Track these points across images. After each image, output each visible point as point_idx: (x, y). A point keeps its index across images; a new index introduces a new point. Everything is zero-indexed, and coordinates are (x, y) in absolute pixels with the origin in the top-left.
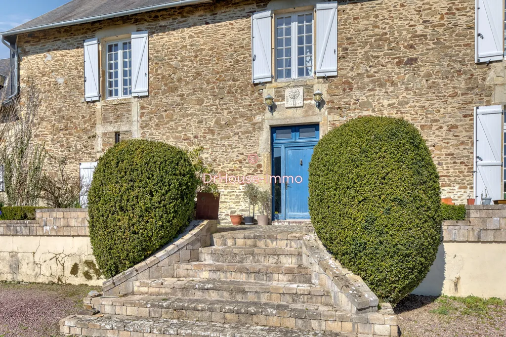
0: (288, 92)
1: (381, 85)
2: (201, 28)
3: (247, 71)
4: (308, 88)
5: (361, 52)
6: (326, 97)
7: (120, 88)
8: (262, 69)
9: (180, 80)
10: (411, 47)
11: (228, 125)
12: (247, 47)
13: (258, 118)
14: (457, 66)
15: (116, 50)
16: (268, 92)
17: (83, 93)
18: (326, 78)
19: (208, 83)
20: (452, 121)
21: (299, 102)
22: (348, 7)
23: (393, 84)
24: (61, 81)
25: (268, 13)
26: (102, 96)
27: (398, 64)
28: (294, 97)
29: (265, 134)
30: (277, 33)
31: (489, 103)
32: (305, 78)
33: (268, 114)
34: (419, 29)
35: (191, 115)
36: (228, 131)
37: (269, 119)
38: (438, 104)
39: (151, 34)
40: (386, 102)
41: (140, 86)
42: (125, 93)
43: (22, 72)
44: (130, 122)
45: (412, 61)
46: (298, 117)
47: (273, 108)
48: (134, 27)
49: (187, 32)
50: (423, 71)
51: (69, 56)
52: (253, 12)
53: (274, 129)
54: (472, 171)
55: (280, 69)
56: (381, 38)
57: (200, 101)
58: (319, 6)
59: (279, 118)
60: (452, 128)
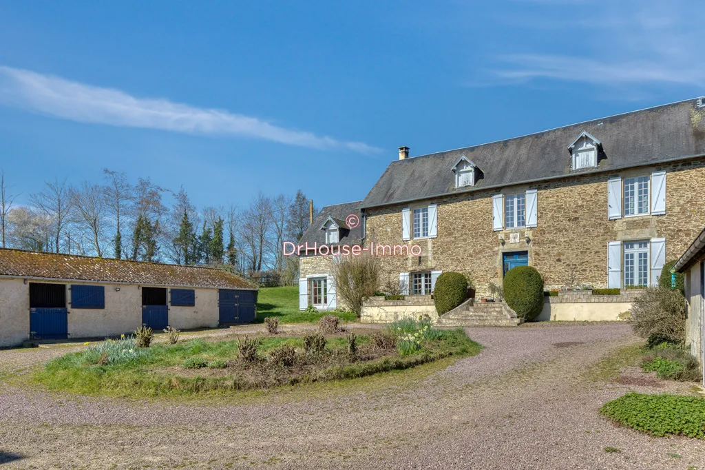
0: (511, 235)
1: (561, 231)
2: (466, 202)
3: (491, 224)
4: (522, 234)
5: (550, 214)
6: (531, 237)
7: (421, 232)
8: (498, 224)
9: (454, 229)
10: (576, 212)
11: (480, 252)
12: (490, 212)
13: (496, 249)
14: (599, 221)
15: (419, 212)
16: (501, 236)
17: (401, 236)
18: (531, 228)
19: (469, 230)
20: (597, 249)
21: (517, 240)
22: (543, 191)
23: (566, 230)
24: (389, 230)
25: (501, 195)
26: (411, 238)
27: (569, 220)
28: (514, 238)
29: (500, 257)
30: (506, 204)
31: (615, 240)
32: (522, 227)
33: (501, 247)
34: (580, 202)
35: (461, 247)
36: (480, 255)
37: (501, 249)
38: (589, 240)
39: (439, 205)
40: (563, 240)
41: (433, 232)
42: (424, 235)
43: (367, 225)
44: (427, 252)
45: (576, 219)
46: (517, 248)
47: (503, 244)
48: (430, 202)
49: (458, 204)
50: (582, 224)
51: (393, 217)
52: (493, 195)
53: (505, 255)
54: (607, 274)
55: (507, 222)
56: (560, 207)
57: (465, 240)
58: (527, 192)
59: (507, 248)
60: (597, 252)
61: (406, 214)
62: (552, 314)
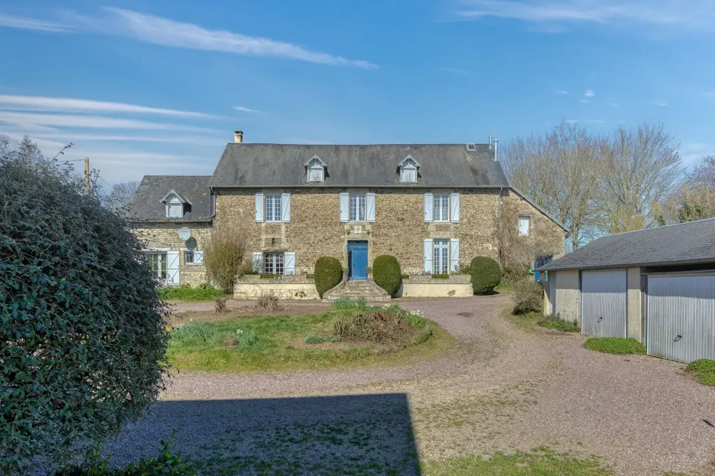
0: (355, 227)
1: (392, 227)
2: (317, 195)
3: (338, 216)
4: (364, 227)
5: (384, 214)
6: (371, 230)
7: (274, 216)
8: (344, 217)
9: (306, 217)
10: (402, 214)
11: (329, 238)
12: (338, 206)
13: (342, 237)
14: (418, 223)
15: (271, 198)
16: (347, 227)
17: (254, 218)
18: (371, 223)
19: (320, 219)
20: (417, 243)
21: (360, 232)
22: (379, 195)
23: (396, 227)
24: (241, 211)
25: (347, 194)
26: (265, 221)
27: (398, 220)
28: (358, 230)
29: (346, 243)
30: (351, 201)
31: (429, 238)
32: (362, 221)
33: (347, 236)
34: (406, 207)
35: (311, 233)
36: (329, 241)
37: (346, 238)
38: (412, 236)
39: (292, 194)
40: (393, 234)
41: (286, 217)
42: (276, 219)
43: (217, 204)
44: (280, 234)
45: (402, 219)
46: (359, 238)
47: (349, 233)
48: (283, 191)
49: (310, 196)
50: (408, 223)
51: (247, 199)
52: (340, 192)
53: (349, 242)
54: (423, 262)
55: (352, 216)
56: (392, 209)
57: (316, 227)
58: (368, 194)
59: (351, 237)
60: (416, 246)
61: (259, 199)
62: (405, 291)
